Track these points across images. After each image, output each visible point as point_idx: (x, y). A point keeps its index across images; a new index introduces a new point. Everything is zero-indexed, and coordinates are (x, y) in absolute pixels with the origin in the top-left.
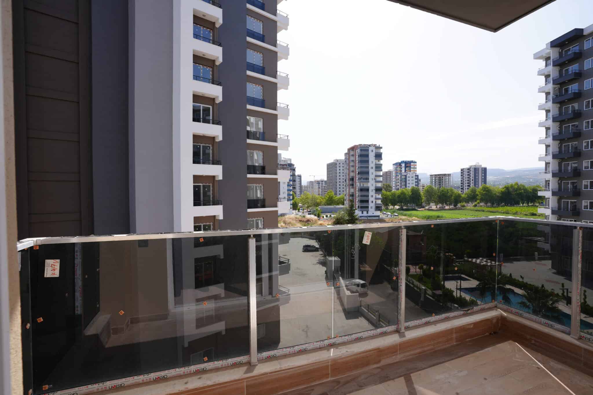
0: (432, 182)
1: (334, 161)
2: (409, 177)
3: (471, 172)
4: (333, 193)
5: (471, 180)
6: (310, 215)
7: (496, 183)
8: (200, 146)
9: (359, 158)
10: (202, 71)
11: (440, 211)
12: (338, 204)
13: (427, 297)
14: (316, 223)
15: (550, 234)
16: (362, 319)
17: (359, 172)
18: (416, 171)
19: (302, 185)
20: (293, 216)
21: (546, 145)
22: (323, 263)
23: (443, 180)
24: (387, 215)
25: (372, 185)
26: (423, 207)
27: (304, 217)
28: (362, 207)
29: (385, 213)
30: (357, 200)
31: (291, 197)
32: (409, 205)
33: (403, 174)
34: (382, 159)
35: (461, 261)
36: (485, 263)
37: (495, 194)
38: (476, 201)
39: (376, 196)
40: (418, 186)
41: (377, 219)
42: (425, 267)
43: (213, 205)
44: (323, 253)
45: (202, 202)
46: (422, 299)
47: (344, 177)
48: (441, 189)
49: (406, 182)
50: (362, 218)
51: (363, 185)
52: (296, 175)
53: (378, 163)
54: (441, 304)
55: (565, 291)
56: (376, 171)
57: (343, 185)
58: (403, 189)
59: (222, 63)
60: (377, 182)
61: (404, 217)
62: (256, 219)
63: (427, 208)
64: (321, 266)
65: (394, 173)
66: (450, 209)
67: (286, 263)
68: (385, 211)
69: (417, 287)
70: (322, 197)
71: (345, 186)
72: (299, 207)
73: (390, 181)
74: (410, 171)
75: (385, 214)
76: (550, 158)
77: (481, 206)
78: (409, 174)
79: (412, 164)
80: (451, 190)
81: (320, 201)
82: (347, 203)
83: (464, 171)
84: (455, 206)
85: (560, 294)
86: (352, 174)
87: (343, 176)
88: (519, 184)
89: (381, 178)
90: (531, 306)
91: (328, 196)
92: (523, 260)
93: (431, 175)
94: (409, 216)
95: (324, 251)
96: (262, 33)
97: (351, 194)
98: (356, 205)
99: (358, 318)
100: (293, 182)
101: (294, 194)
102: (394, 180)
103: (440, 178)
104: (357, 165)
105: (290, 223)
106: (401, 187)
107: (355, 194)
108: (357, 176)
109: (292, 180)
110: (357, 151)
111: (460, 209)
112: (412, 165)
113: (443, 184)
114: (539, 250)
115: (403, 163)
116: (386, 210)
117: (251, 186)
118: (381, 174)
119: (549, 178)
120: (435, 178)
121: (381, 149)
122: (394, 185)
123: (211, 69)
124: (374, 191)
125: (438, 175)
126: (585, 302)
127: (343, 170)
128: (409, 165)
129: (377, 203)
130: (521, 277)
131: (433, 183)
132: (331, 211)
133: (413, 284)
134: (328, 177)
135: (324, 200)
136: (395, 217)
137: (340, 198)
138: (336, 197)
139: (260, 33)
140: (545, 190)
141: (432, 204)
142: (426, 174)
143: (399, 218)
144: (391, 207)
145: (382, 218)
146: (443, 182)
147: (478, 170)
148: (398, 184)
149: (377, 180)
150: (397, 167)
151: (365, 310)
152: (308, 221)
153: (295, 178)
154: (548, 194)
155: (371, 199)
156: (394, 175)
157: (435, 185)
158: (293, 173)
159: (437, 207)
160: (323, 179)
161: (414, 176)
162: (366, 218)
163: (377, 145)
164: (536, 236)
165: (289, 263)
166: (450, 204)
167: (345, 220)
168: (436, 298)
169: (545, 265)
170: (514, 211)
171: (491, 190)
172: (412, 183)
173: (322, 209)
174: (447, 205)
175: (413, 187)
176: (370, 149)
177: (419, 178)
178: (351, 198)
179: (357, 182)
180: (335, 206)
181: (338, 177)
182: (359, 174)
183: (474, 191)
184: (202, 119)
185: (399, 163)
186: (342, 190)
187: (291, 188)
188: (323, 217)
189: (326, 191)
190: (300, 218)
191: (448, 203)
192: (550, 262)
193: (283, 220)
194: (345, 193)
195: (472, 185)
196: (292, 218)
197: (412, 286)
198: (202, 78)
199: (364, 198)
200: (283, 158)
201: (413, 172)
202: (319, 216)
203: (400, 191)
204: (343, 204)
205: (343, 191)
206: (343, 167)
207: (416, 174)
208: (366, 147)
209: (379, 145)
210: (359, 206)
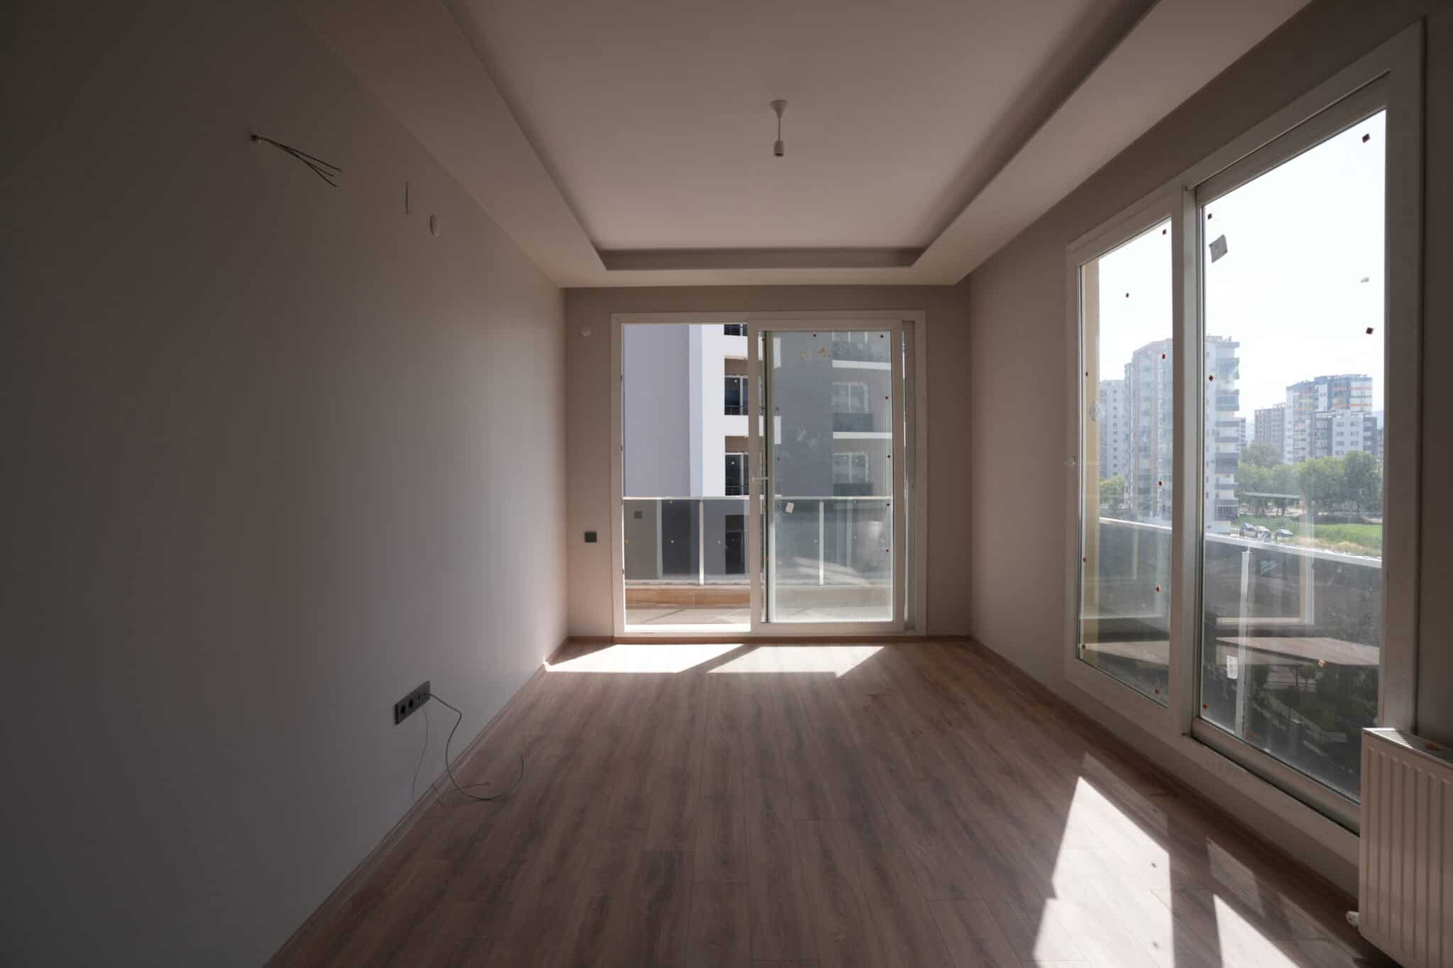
17: (1164, 415)
18: (1369, 405)
24: (1254, 534)
29: (1248, 526)
32: (1335, 505)
33: (1318, 416)
34: (1237, 377)
39: (1217, 480)
45: (743, 488)
49: (1329, 437)
57: (1123, 449)
58: (1319, 461)
60: (1221, 440)
61: (1309, 541)
65: (1290, 412)
68: (1250, 522)
73: (1279, 436)
74: (1348, 408)
75: (1250, 529)
78: (1342, 415)
79: (1355, 384)
82: (1131, 497)
87: (1124, 425)
94: (1328, 536)
97: (1142, 473)
102: (1289, 434)
104: (1160, 396)
106: (1311, 454)
108: (1159, 426)
112: (1356, 388)
115: (1321, 384)
116: (1253, 518)
117: (843, 457)
121: (1237, 350)
122: (1288, 448)
124: (1212, 465)
127: (1124, 408)
128: (1345, 389)
129: (1224, 497)
136: (1279, 538)
137: (1112, 485)
144: (1273, 511)
148: (1304, 444)
149: (1221, 435)
150: (1301, 397)
156: (1289, 418)
163: (1223, 339)
172: (1353, 443)
178: (1142, 484)
179: (1159, 441)
181: (1111, 429)
182: (1164, 419)
185: (1308, 383)
186: (1119, 461)
194: (1126, 470)
203: (1307, 466)
205: (1123, 466)
206: (1124, 401)
207: (1370, 413)
209: (1230, 339)
210: (1164, 506)
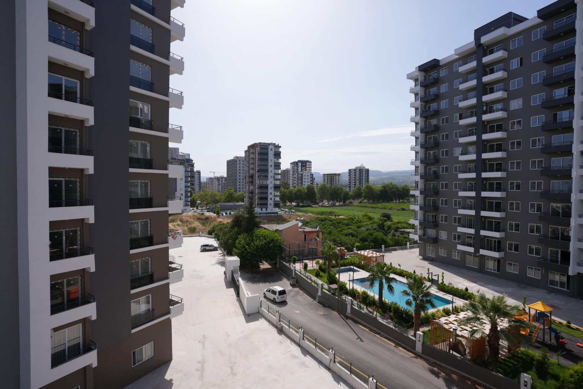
0: (324, 181)
1: (235, 158)
2: (305, 176)
3: (357, 172)
4: (233, 190)
5: (357, 180)
6: (209, 213)
7: (376, 183)
8: (61, 130)
9: (259, 155)
10: (64, 33)
11: (331, 208)
12: (238, 201)
13: (324, 292)
14: (215, 221)
15: (419, 227)
16: (262, 320)
17: (258, 170)
18: (311, 170)
19: (201, 181)
20: (190, 213)
21: (416, 152)
22: (223, 263)
23: (334, 179)
24: (285, 212)
25: (271, 183)
26: (317, 204)
27: (203, 214)
28: (261, 204)
29: (283, 209)
30: (257, 197)
31: (189, 194)
32: (304, 201)
33: (299, 173)
34: (280, 158)
35: (351, 254)
36: (371, 255)
37: (376, 192)
38: (361, 198)
39: (274, 194)
40: (313, 184)
41: (275, 216)
42: (321, 261)
43: (80, 205)
44: (222, 252)
45: (64, 202)
46: (319, 294)
47: (244, 175)
48: (333, 187)
49: (302, 180)
50: (261, 215)
51: (262, 182)
52: (195, 171)
53: (276, 161)
54: (337, 297)
55: (430, 275)
56: (275, 169)
57: (243, 182)
58: (300, 187)
59: (94, 28)
60: (276, 179)
61: (300, 214)
62: (141, 220)
63: (320, 204)
64: (220, 266)
65: (291, 171)
66: (340, 206)
67: (179, 269)
69: (315, 282)
70: (222, 194)
71: (245, 183)
72: (197, 204)
73: (288, 179)
74: (306, 171)
76: (418, 163)
77: (365, 203)
78: (305, 173)
79: (308, 163)
80: (341, 188)
81: (219, 198)
82: (246, 199)
83: (351, 172)
84: (344, 203)
85: (427, 277)
86: (252, 172)
87: (243, 173)
88: (393, 184)
89: (280, 176)
90: (411, 294)
91: (227, 193)
92: (399, 250)
93: (324, 175)
94: (305, 212)
95: (223, 249)
96: (151, 4)
97: (251, 191)
98: (255, 202)
99: (259, 320)
100: (191, 178)
101: (192, 190)
102: (291, 178)
103: (331, 177)
104: (257, 163)
105: (187, 221)
106: (297, 185)
107: (254, 191)
108: (257, 174)
109: (190, 176)
110: (257, 149)
111: (348, 205)
112: (308, 165)
113: (334, 183)
114: (410, 240)
115: (299, 162)
116: (284, 206)
117: (135, 182)
118: (280, 172)
119: (418, 180)
120: (328, 177)
121: (280, 149)
122: (291, 183)
123: (78, 33)
124: (273, 189)
125: (330, 174)
126: (443, 282)
127: (243, 167)
128: (305, 164)
129: (276, 200)
130: (399, 265)
131: (326, 181)
132: (230, 208)
133: (311, 280)
134: (228, 174)
135: (224, 197)
136: (292, 213)
137: (240, 195)
138: (236, 194)
139: (149, 4)
140: (415, 190)
141: (324, 201)
142: (319, 173)
143: (296, 215)
144: (288, 204)
145: (280, 214)
146: (334, 181)
147: (363, 171)
148: (295, 182)
149: (276, 178)
150: (294, 166)
151: (265, 311)
152: (207, 218)
153: (194, 174)
154: (417, 193)
155: (270, 196)
156: (291, 173)
157: (327, 183)
158: (192, 169)
159: (329, 204)
160: (223, 175)
161: (310, 175)
162: (265, 215)
163: (276, 144)
164: (407, 228)
165: (182, 269)
166: (340, 202)
167: (245, 218)
168: (332, 291)
169: (414, 252)
170: (390, 206)
171: (372, 189)
172: (308, 182)
173: (221, 206)
174: (338, 202)
175: (309, 185)
176: (270, 147)
177: (314, 176)
178: (250, 195)
179: (257, 179)
180: (235, 203)
181: (238, 175)
182: (258, 171)
183: (359, 189)
184: (64, 96)
185: (296, 162)
186: (241, 187)
187: (189, 185)
188: (223, 214)
189: (226, 188)
190: (198, 216)
191: (338, 200)
192: (418, 249)
193: (180, 218)
194: (244, 190)
195: (357, 184)
196: (190, 216)
197: (310, 281)
198: (64, 42)
199: (264, 196)
200: (181, 153)
201: (308, 171)
202: (218, 214)
203: (296, 189)
204: (243, 201)
205: (243, 188)
206: (243, 164)
207: (311, 173)
208: (266, 145)
209: (278, 144)
210: (258, 203)
